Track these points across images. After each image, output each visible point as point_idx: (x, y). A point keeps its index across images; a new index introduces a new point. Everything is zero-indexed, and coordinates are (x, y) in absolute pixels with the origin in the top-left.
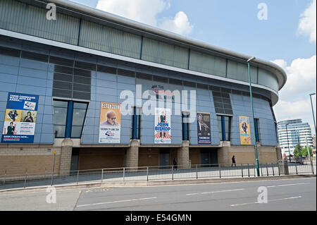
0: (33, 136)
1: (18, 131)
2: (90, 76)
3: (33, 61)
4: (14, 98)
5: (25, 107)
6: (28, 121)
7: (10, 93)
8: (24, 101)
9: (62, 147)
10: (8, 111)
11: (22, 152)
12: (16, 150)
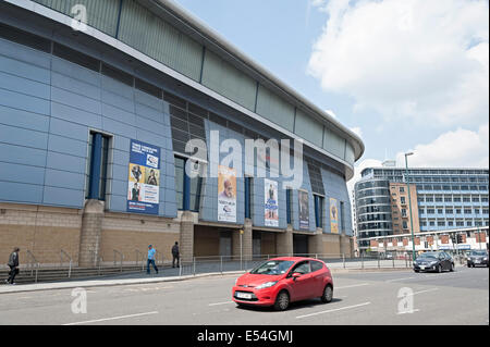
0: (157, 205)
1: (142, 197)
2: (203, 126)
3: (152, 97)
4: (137, 148)
5: (148, 163)
6: (151, 183)
7: (132, 141)
8: (146, 153)
9: (181, 224)
10: (132, 166)
11: (143, 226)
12: (136, 223)
